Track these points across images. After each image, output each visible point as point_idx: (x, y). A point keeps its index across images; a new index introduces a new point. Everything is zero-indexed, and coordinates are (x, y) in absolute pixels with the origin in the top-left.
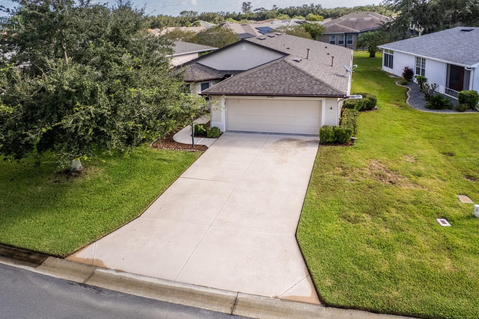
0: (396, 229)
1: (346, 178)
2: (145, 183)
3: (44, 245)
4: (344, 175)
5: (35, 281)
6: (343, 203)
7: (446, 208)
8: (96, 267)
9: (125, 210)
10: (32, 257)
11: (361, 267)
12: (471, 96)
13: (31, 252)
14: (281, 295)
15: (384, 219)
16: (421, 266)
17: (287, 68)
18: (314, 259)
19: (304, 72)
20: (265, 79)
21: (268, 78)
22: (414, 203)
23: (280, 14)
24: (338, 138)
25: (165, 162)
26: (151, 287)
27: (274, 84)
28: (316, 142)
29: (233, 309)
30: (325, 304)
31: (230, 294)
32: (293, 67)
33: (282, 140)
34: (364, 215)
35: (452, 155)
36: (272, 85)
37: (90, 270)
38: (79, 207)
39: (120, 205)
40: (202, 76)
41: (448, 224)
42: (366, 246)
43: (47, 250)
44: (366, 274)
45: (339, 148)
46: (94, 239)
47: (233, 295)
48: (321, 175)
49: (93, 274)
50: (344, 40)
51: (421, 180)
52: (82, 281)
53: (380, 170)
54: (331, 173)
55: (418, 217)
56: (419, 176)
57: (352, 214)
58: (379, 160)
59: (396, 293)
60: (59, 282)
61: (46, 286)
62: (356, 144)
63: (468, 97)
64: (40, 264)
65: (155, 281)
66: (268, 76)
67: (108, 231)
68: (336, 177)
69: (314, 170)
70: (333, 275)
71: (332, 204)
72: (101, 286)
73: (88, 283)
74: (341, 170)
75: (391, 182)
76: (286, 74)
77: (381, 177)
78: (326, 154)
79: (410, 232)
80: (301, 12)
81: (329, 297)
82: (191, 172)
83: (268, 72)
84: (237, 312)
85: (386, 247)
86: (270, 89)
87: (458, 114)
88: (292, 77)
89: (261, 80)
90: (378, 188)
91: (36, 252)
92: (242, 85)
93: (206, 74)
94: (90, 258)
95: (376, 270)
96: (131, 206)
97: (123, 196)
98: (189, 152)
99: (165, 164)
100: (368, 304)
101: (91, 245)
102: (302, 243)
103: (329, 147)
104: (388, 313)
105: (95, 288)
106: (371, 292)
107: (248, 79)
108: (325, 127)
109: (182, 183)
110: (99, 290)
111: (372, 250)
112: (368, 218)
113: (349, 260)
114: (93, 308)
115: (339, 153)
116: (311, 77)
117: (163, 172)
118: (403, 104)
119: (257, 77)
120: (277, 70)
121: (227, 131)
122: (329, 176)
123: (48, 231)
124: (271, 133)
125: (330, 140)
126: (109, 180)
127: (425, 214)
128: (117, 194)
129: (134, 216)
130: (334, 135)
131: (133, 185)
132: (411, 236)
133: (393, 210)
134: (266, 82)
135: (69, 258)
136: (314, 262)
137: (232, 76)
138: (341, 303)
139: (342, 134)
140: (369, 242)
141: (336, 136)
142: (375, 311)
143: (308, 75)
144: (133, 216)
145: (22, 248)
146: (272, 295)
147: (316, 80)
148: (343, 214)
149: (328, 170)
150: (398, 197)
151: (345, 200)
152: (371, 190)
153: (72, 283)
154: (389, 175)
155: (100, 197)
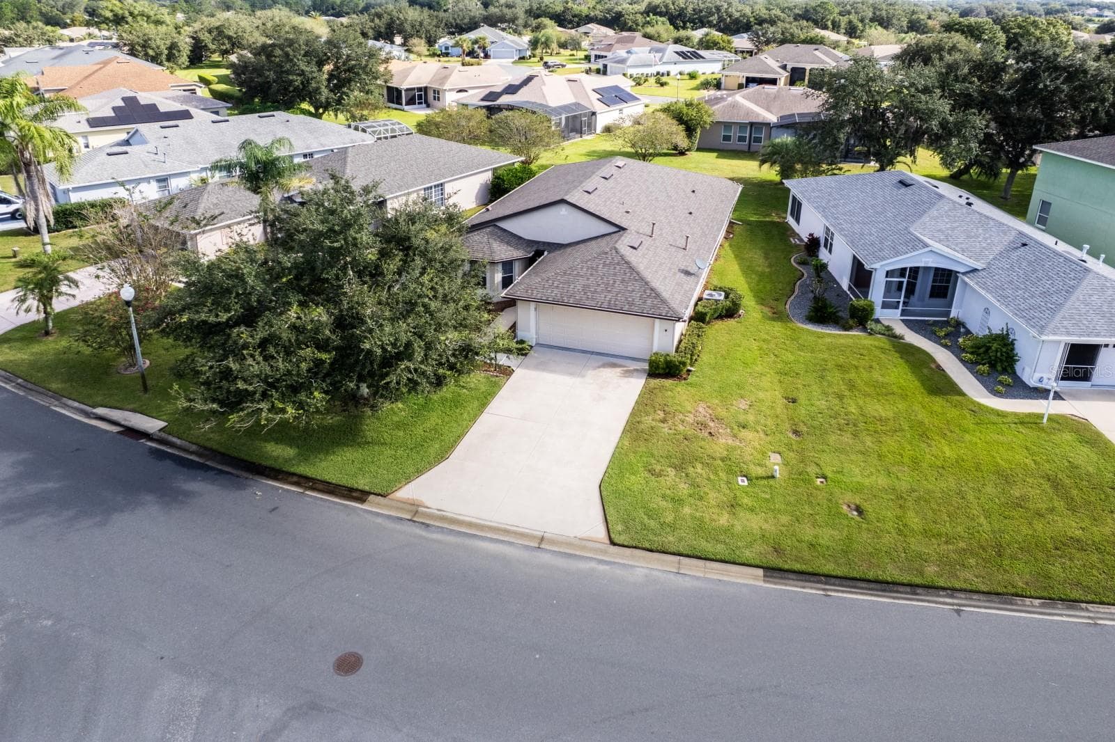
0: (695, 485)
1: (665, 425)
2: (447, 419)
3: (362, 483)
4: (664, 421)
5: (369, 517)
6: (653, 455)
7: (752, 467)
8: (418, 506)
9: (432, 451)
10: (354, 494)
11: (650, 517)
12: (864, 310)
13: (351, 490)
14: (579, 535)
15: (687, 475)
16: (701, 520)
17: (618, 264)
18: (611, 508)
19: (638, 273)
20: (588, 279)
21: (592, 279)
22: (723, 460)
23: (651, 14)
24: (670, 370)
25: (465, 390)
26: (470, 525)
27: (599, 289)
28: (644, 370)
29: (540, 543)
30: (613, 543)
31: (538, 533)
32: (626, 263)
33: (604, 366)
34: (669, 469)
35: (794, 401)
36: (595, 291)
37: (414, 508)
38: (382, 444)
39: (425, 444)
40: (504, 252)
41: (746, 483)
42: (661, 499)
43: (367, 488)
44: (652, 523)
45: (668, 382)
46: (409, 480)
47: (540, 534)
48: (638, 419)
49: (417, 512)
50: (748, 135)
51: (744, 433)
52: (409, 517)
53: (705, 417)
54: (651, 418)
55: (721, 474)
56: (744, 428)
57: (658, 468)
58: (708, 404)
59: (671, 539)
60: (389, 517)
61: (379, 520)
62: (691, 379)
63: (858, 309)
64: (365, 501)
65: (474, 520)
66: (592, 275)
67: (419, 472)
68: (654, 424)
69: (633, 414)
70: (625, 522)
71: (641, 456)
72: (428, 522)
73: (415, 519)
74: (661, 415)
75: (710, 433)
76: (615, 275)
77: (703, 425)
78: (651, 391)
79: (706, 490)
80: (694, 10)
81: (617, 539)
82: (495, 405)
83: (592, 268)
84: (542, 546)
85: (678, 501)
86: (593, 299)
87: (840, 335)
88: (623, 281)
89: (582, 281)
90: (694, 440)
91: (357, 490)
92: (557, 287)
93: (510, 248)
94: (410, 497)
95: (662, 520)
96: (437, 446)
97: (426, 434)
98: (492, 376)
99: (465, 393)
100: (647, 545)
101: (407, 486)
102: (604, 493)
103: (658, 380)
104: (660, 552)
105: (423, 523)
106: (651, 537)
107: (566, 278)
108: (656, 354)
109: (486, 420)
110: (428, 525)
111: (665, 503)
112: (671, 471)
113: (641, 512)
114: (426, 539)
115: (667, 390)
116: (647, 283)
117: (465, 404)
118: (781, 308)
119: (578, 275)
120: (605, 265)
121: (537, 344)
122: (648, 421)
123: (360, 469)
124: (592, 353)
125: (661, 371)
126: (405, 411)
127: (730, 471)
128: (419, 431)
129: (442, 456)
130: (665, 366)
131: (434, 419)
132: (705, 493)
133: (699, 466)
134: (588, 286)
135: (389, 497)
136: (611, 511)
137: (546, 253)
138: (626, 544)
139: (675, 365)
140: (664, 497)
141: (667, 367)
142: (651, 551)
143: (642, 279)
144: (442, 458)
145: (340, 486)
146: (572, 536)
147: (652, 289)
148: (650, 467)
149: (647, 414)
150: (710, 452)
151: (656, 453)
152: (686, 442)
153: (401, 519)
154: (712, 424)
155: (401, 433)
